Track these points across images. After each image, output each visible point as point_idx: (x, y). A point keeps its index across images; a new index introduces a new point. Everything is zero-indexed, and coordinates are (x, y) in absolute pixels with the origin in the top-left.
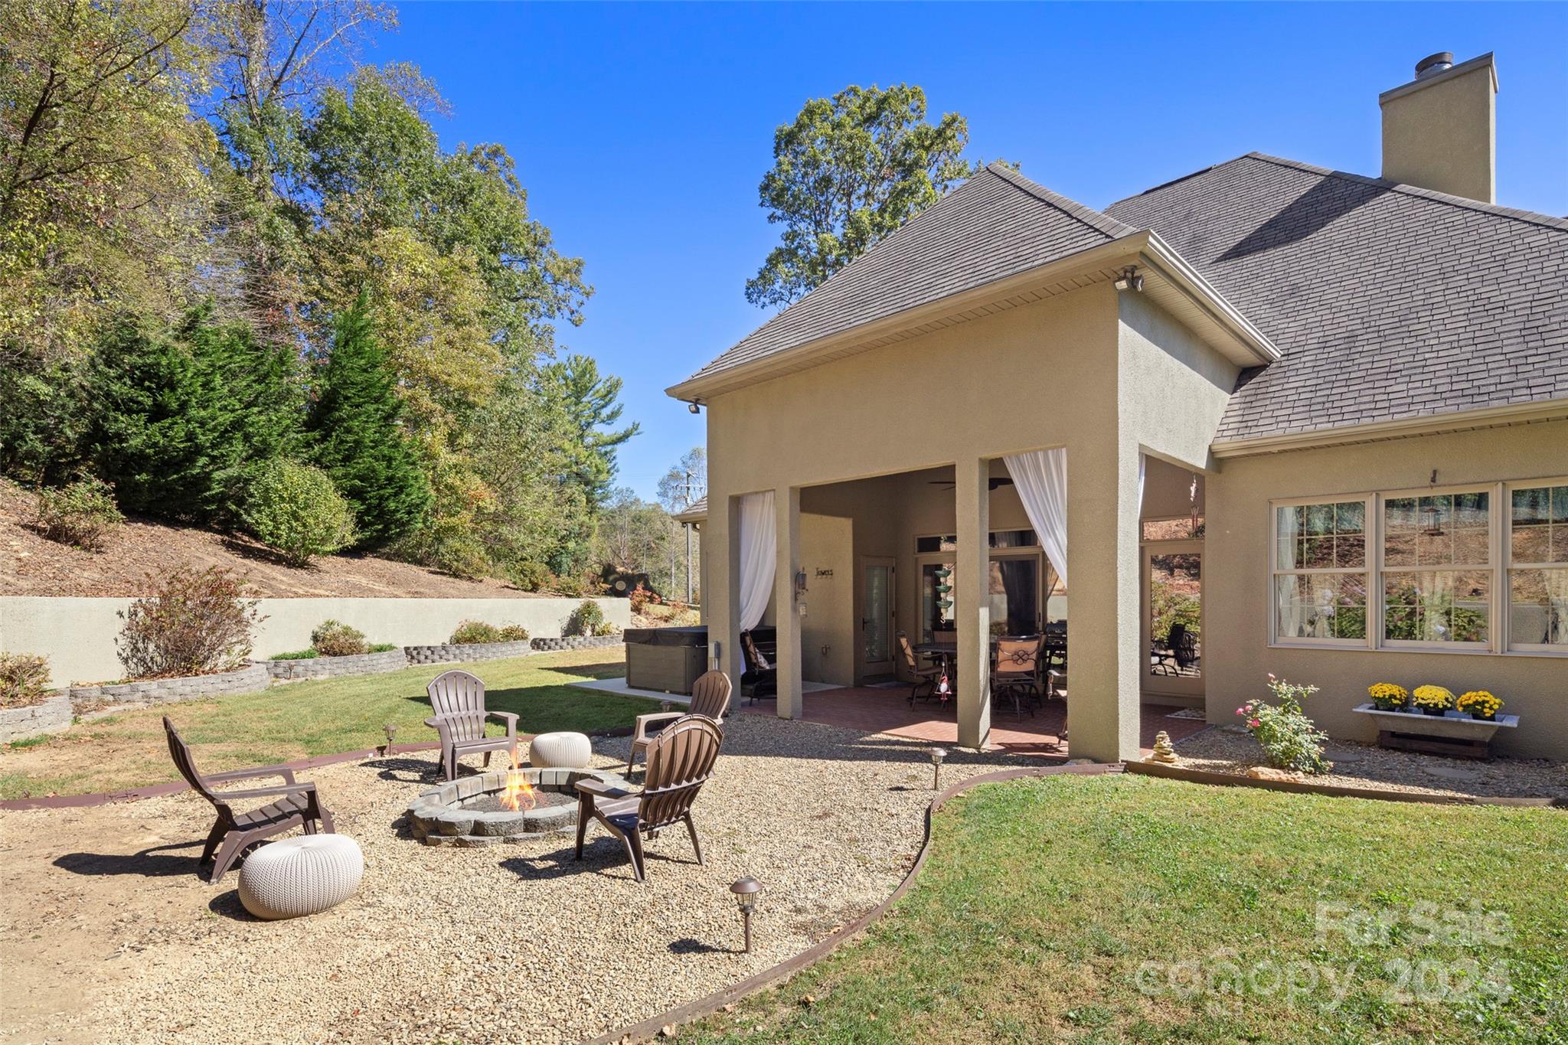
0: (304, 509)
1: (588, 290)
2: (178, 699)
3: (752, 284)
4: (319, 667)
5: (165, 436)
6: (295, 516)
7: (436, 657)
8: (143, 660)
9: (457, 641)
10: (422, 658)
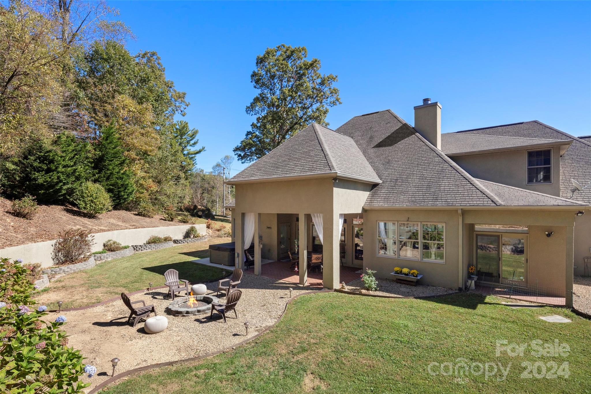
0: (95, 199)
1: (188, 104)
2: (73, 271)
3: (248, 107)
4: (108, 256)
5: (50, 178)
6: (92, 201)
7: (143, 249)
8: (58, 259)
9: (149, 243)
10: (138, 249)
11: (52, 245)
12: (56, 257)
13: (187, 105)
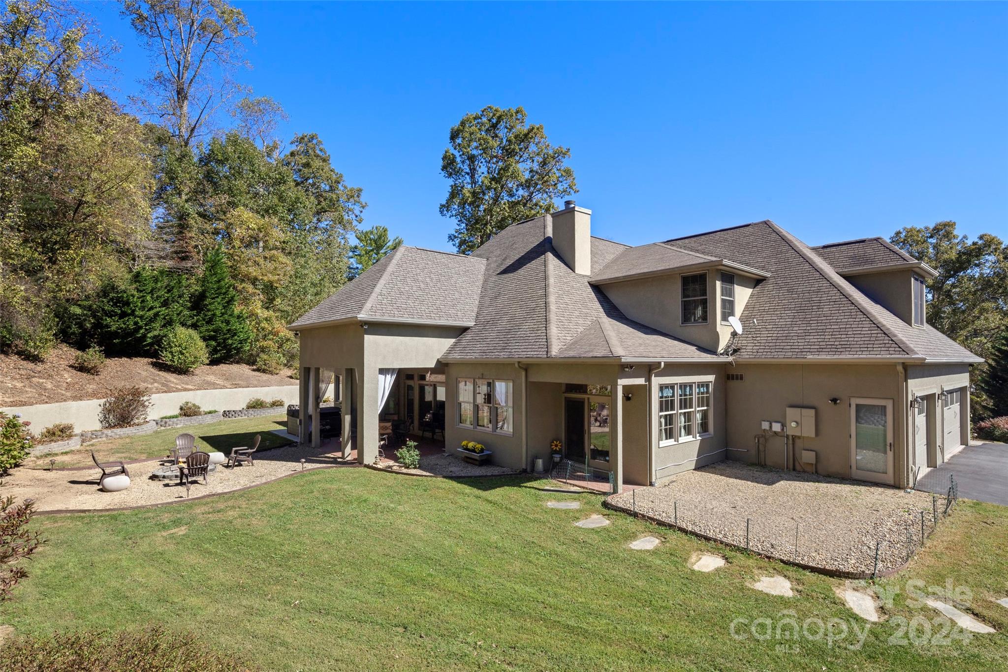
0: (185, 349)
1: (364, 204)
3: (442, 206)
4: (179, 422)
5: (125, 324)
6: (182, 354)
7: (237, 415)
8: (108, 422)
9: (249, 407)
10: (230, 415)
11: (100, 405)
12: (105, 419)
13: (363, 207)
